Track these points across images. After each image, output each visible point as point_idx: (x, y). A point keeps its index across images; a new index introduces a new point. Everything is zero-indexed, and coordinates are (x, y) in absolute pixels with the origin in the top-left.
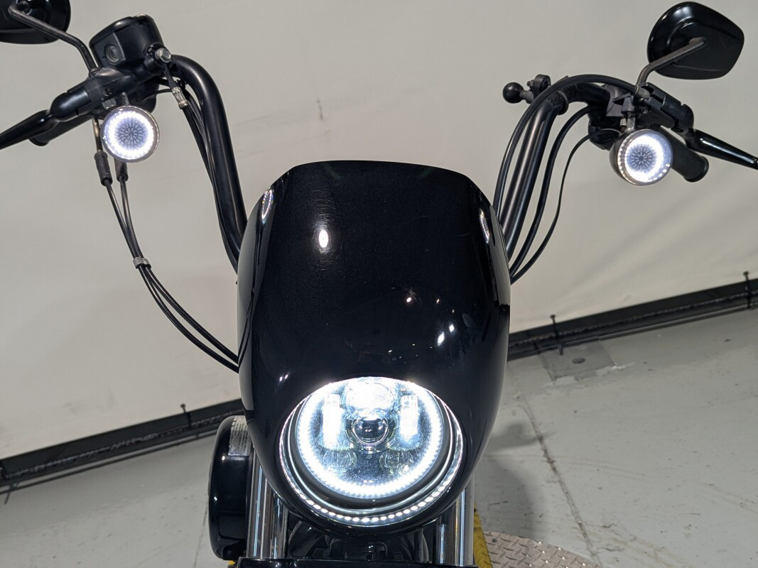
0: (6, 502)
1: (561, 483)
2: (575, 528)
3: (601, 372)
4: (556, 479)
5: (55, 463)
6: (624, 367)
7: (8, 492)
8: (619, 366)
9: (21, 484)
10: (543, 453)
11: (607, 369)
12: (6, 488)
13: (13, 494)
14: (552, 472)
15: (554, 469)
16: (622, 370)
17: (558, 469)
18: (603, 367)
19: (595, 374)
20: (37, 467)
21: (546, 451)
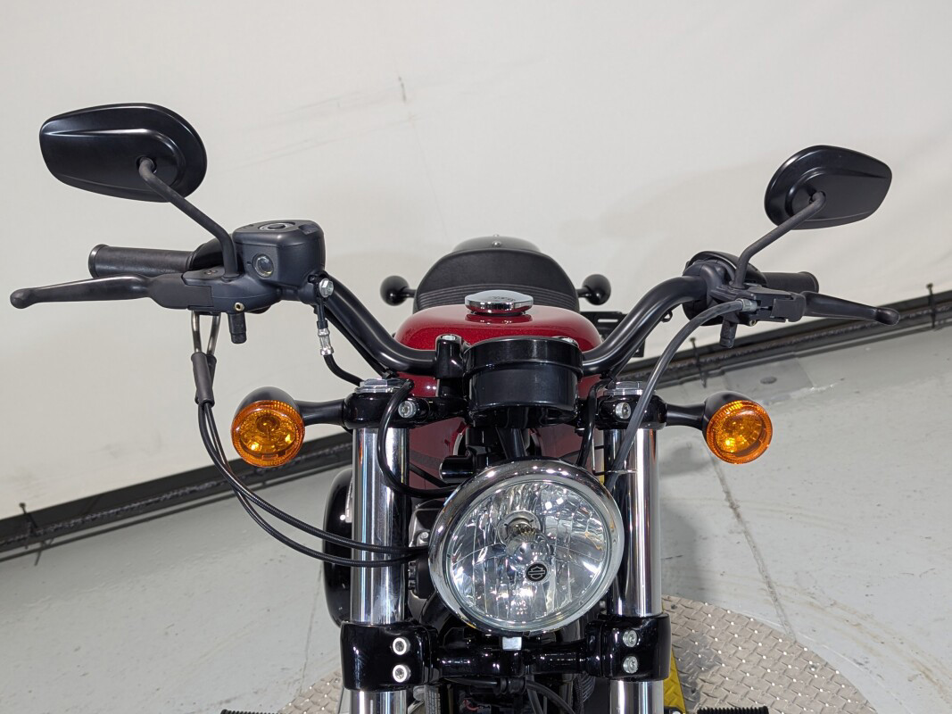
0: (36, 563)
1: (747, 533)
2: (762, 589)
3: (795, 395)
4: (741, 528)
5: (94, 516)
6: (824, 388)
7: (39, 551)
8: (818, 387)
9: (56, 540)
10: (724, 496)
11: (805, 390)
12: (37, 546)
13: (44, 553)
14: (736, 520)
15: (738, 516)
16: (822, 392)
17: (742, 516)
18: (799, 389)
19: (788, 397)
20: (73, 521)
21: (728, 493)
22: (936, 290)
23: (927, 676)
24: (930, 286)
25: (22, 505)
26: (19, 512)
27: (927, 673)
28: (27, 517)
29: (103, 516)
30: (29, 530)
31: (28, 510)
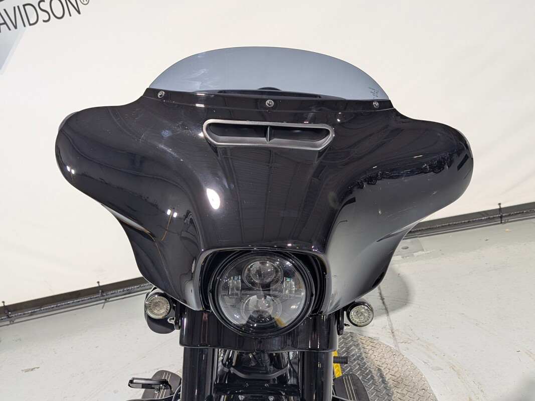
0: (103, 308)
1: (386, 310)
2: (389, 332)
3: (416, 254)
4: (384, 308)
6: (428, 252)
7: (104, 303)
8: (426, 251)
9: (110, 299)
10: (379, 294)
11: (421, 253)
12: (103, 301)
13: (106, 304)
14: (382, 304)
15: (384, 303)
18: (418, 252)
19: (413, 255)
20: (119, 290)
21: (380, 294)
22: (502, 206)
23: (453, 368)
24: (500, 204)
25: (98, 282)
26: (97, 285)
27: (453, 367)
28: (100, 287)
29: (132, 289)
30: (100, 293)
31: (101, 284)
